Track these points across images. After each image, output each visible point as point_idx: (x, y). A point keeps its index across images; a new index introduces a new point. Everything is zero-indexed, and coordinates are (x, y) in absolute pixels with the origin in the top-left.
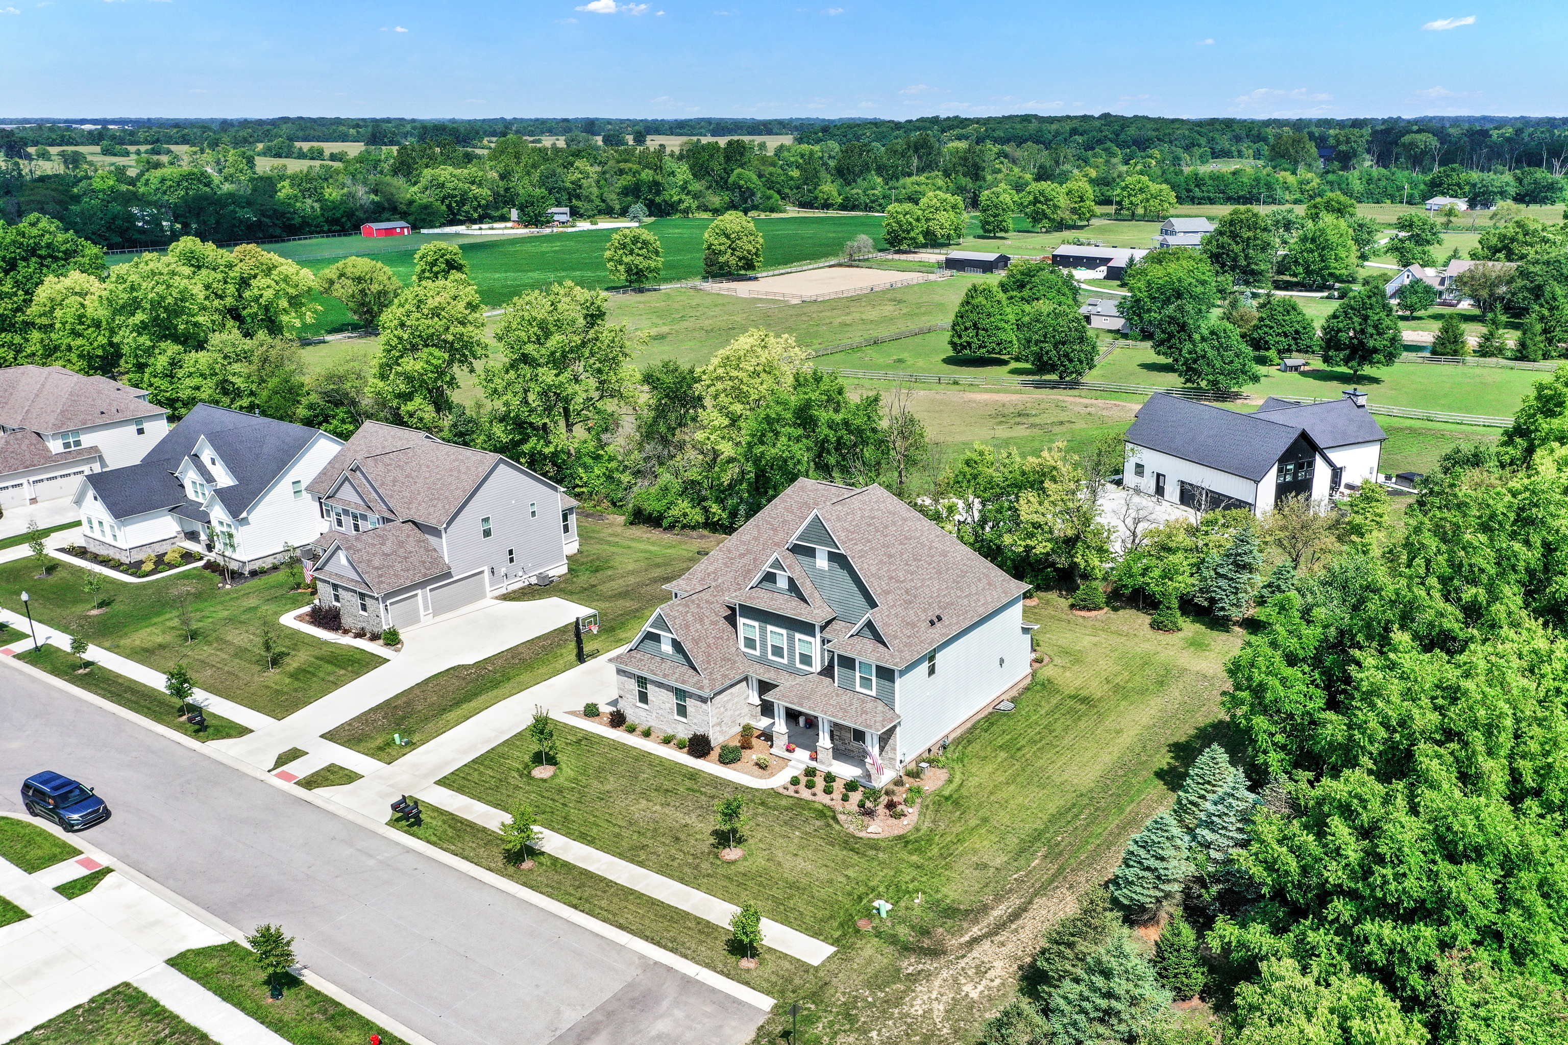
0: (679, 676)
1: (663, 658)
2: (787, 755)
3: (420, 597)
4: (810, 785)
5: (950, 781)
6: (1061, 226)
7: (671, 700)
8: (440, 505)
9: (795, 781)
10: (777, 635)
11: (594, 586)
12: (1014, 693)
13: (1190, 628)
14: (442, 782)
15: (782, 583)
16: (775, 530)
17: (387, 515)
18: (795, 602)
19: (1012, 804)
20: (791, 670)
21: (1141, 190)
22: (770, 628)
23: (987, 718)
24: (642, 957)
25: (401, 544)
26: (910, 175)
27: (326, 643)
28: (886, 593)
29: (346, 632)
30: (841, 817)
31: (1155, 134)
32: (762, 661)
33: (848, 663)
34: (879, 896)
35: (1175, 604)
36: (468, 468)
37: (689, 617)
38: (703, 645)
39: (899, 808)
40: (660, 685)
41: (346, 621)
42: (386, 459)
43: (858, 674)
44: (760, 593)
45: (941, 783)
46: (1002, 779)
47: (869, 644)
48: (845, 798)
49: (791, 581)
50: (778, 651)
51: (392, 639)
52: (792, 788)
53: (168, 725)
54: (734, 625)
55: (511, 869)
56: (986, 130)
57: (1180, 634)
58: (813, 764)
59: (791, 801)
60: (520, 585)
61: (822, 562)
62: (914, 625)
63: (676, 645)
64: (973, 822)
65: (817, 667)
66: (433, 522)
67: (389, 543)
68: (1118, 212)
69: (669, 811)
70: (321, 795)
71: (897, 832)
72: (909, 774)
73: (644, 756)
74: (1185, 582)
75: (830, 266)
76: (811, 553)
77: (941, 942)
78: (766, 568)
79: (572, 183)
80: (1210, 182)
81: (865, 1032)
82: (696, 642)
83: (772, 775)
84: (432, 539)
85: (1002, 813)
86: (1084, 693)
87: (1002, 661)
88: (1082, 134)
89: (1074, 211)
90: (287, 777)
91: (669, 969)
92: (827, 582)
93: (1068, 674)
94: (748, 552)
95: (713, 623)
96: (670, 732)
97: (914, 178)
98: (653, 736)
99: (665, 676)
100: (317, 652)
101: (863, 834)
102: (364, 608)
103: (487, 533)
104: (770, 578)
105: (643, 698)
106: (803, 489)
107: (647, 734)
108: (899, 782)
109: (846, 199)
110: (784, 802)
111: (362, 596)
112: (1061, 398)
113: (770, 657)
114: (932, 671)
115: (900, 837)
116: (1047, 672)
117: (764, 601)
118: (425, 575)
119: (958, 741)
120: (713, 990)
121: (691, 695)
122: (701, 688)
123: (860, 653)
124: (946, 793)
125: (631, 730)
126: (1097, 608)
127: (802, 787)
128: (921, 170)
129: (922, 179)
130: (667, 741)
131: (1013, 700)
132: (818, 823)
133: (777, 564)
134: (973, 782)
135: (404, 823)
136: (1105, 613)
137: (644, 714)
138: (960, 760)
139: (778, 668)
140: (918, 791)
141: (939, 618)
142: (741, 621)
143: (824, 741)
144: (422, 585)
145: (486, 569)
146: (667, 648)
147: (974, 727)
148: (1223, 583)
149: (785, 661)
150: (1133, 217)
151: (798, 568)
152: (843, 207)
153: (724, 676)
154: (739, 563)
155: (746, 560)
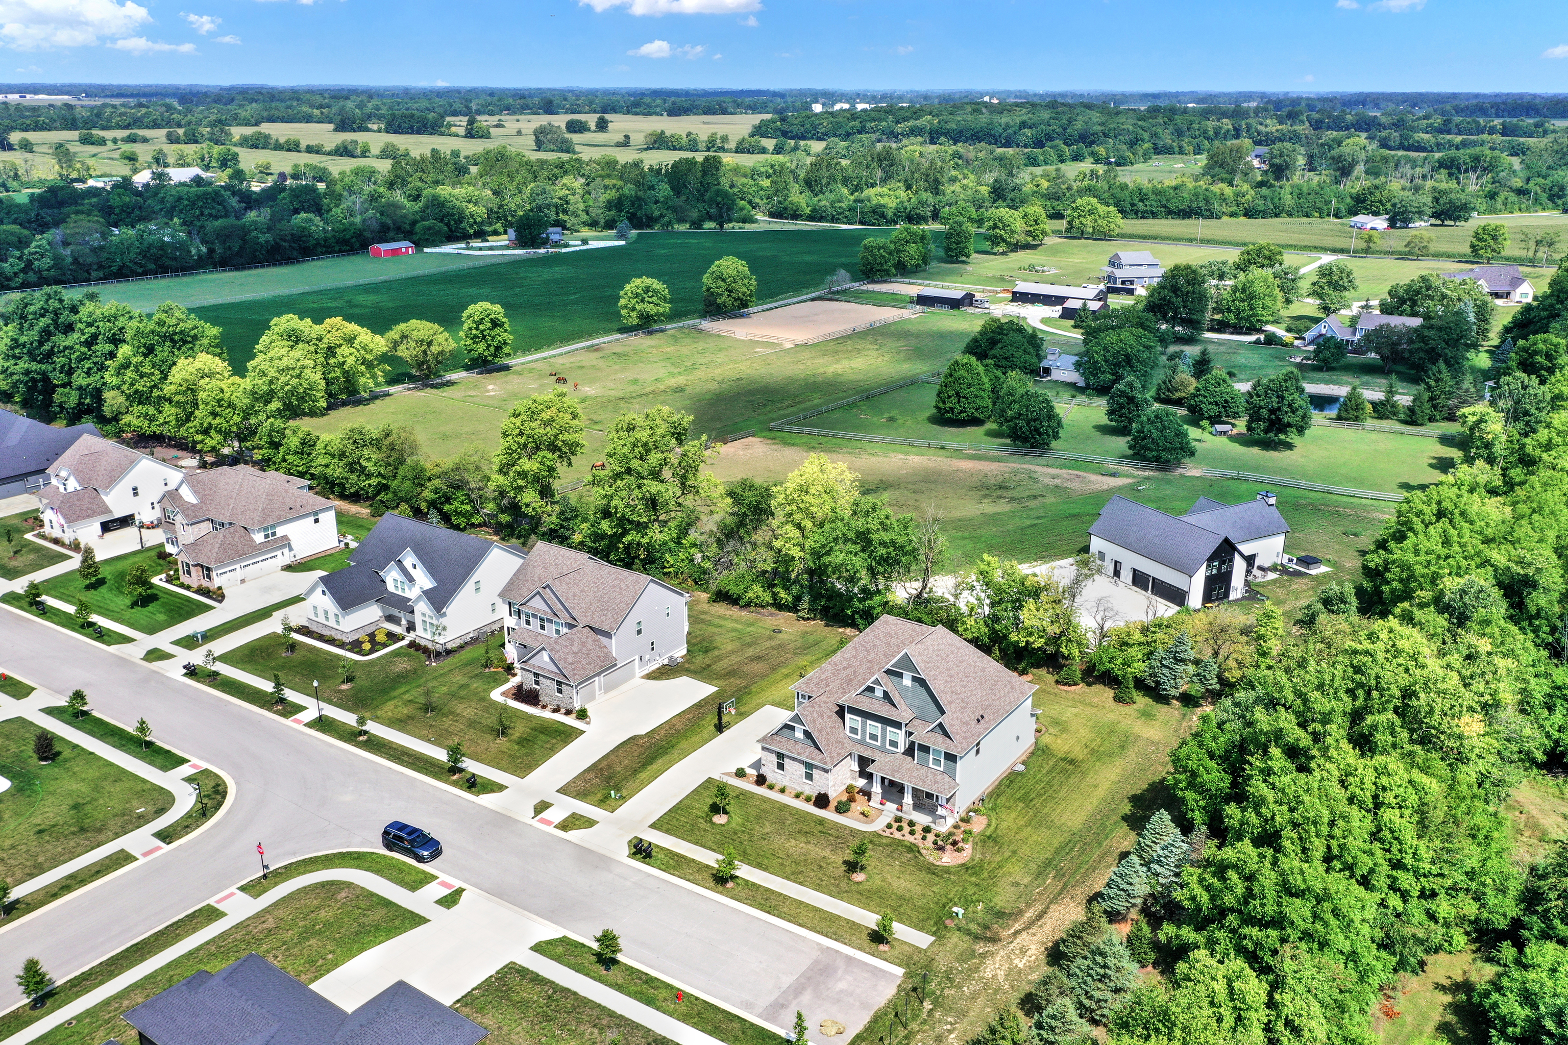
0: (808, 754)
1: (797, 741)
2: (880, 807)
3: (597, 683)
4: (900, 829)
5: (989, 825)
6: (1017, 247)
7: (802, 769)
8: (610, 615)
9: (889, 826)
10: (873, 727)
11: (709, 666)
12: (1024, 757)
13: (1142, 701)
14: (653, 826)
15: (879, 693)
16: (868, 651)
17: (570, 621)
18: (888, 706)
19: (1030, 841)
20: (882, 750)
21: (1091, 212)
22: (869, 722)
23: (1007, 777)
24: (818, 944)
25: (583, 644)
26: (873, 185)
27: (532, 716)
28: (950, 703)
29: (544, 707)
30: (923, 851)
31: (1100, 128)
32: (862, 742)
33: (925, 749)
34: (955, 905)
35: (1131, 684)
36: (627, 586)
37: (815, 715)
38: (824, 733)
39: (960, 845)
40: (794, 759)
41: (543, 698)
42: (566, 579)
43: (931, 757)
44: (862, 698)
45: (983, 827)
46: (1022, 823)
47: (940, 738)
48: (924, 838)
49: (885, 693)
50: (874, 737)
51: (582, 715)
52: (888, 831)
53: (447, 782)
54: (842, 717)
55: (720, 888)
56: (939, 122)
57: (1135, 706)
58: (899, 814)
59: (889, 840)
60: (657, 666)
61: (907, 681)
62: (968, 724)
63: (807, 734)
64: (1007, 854)
65: (901, 748)
66: (606, 628)
67: (576, 644)
68: (1068, 230)
69: (811, 847)
70: (574, 835)
71: (961, 861)
72: (962, 820)
73: (784, 807)
74: (1139, 668)
75: (813, 300)
76: (900, 675)
77: (997, 933)
78: (869, 683)
79: (560, 198)
80: (1153, 197)
81: (961, 988)
82: (820, 731)
83: (873, 821)
84: (604, 640)
85: (1025, 847)
86: (1071, 756)
87: (1018, 738)
88: (1030, 128)
89: (1029, 233)
90: (543, 821)
91: (837, 952)
92: (910, 694)
93: (1059, 741)
94: (849, 666)
95: (830, 717)
96: (799, 789)
97: (878, 189)
98: (787, 792)
99: (799, 754)
100: (533, 725)
101: (938, 863)
102: (560, 691)
103: (639, 632)
104: (870, 689)
105: (781, 766)
106: (886, 622)
107: (782, 791)
108: (956, 827)
109: (814, 210)
110: (884, 841)
111: (559, 683)
112: (1033, 468)
113: (868, 740)
114: (978, 752)
115: (963, 865)
116: (1046, 739)
117: (865, 704)
118: (601, 667)
119: (990, 795)
120: (866, 964)
121: (817, 767)
122: (825, 763)
123: (934, 744)
124: (988, 833)
125: (771, 787)
126: (1076, 684)
127: (894, 830)
128: (884, 181)
129: (885, 190)
130: (797, 796)
131: (1024, 763)
132: (909, 856)
133: (877, 682)
134: (1004, 825)
135: (639, 856)
136: (1081, 687)
137: (780, 777)
138: (993, 809)
139: (873, 748)
140: (970, 832)
141: (982, 717)
142: (848, 716)
143: (908, 799)
144: (598, 674)
145: (637, 658)
146: (799, 735)
147: (1000, 784)
148: (1165, 671)
149: (879, 744)
150: (1082, 235)
151: (890, 684)
152: (811, 218)
153: (839, 754)
154: (844, 674)
155: (848, 672)
